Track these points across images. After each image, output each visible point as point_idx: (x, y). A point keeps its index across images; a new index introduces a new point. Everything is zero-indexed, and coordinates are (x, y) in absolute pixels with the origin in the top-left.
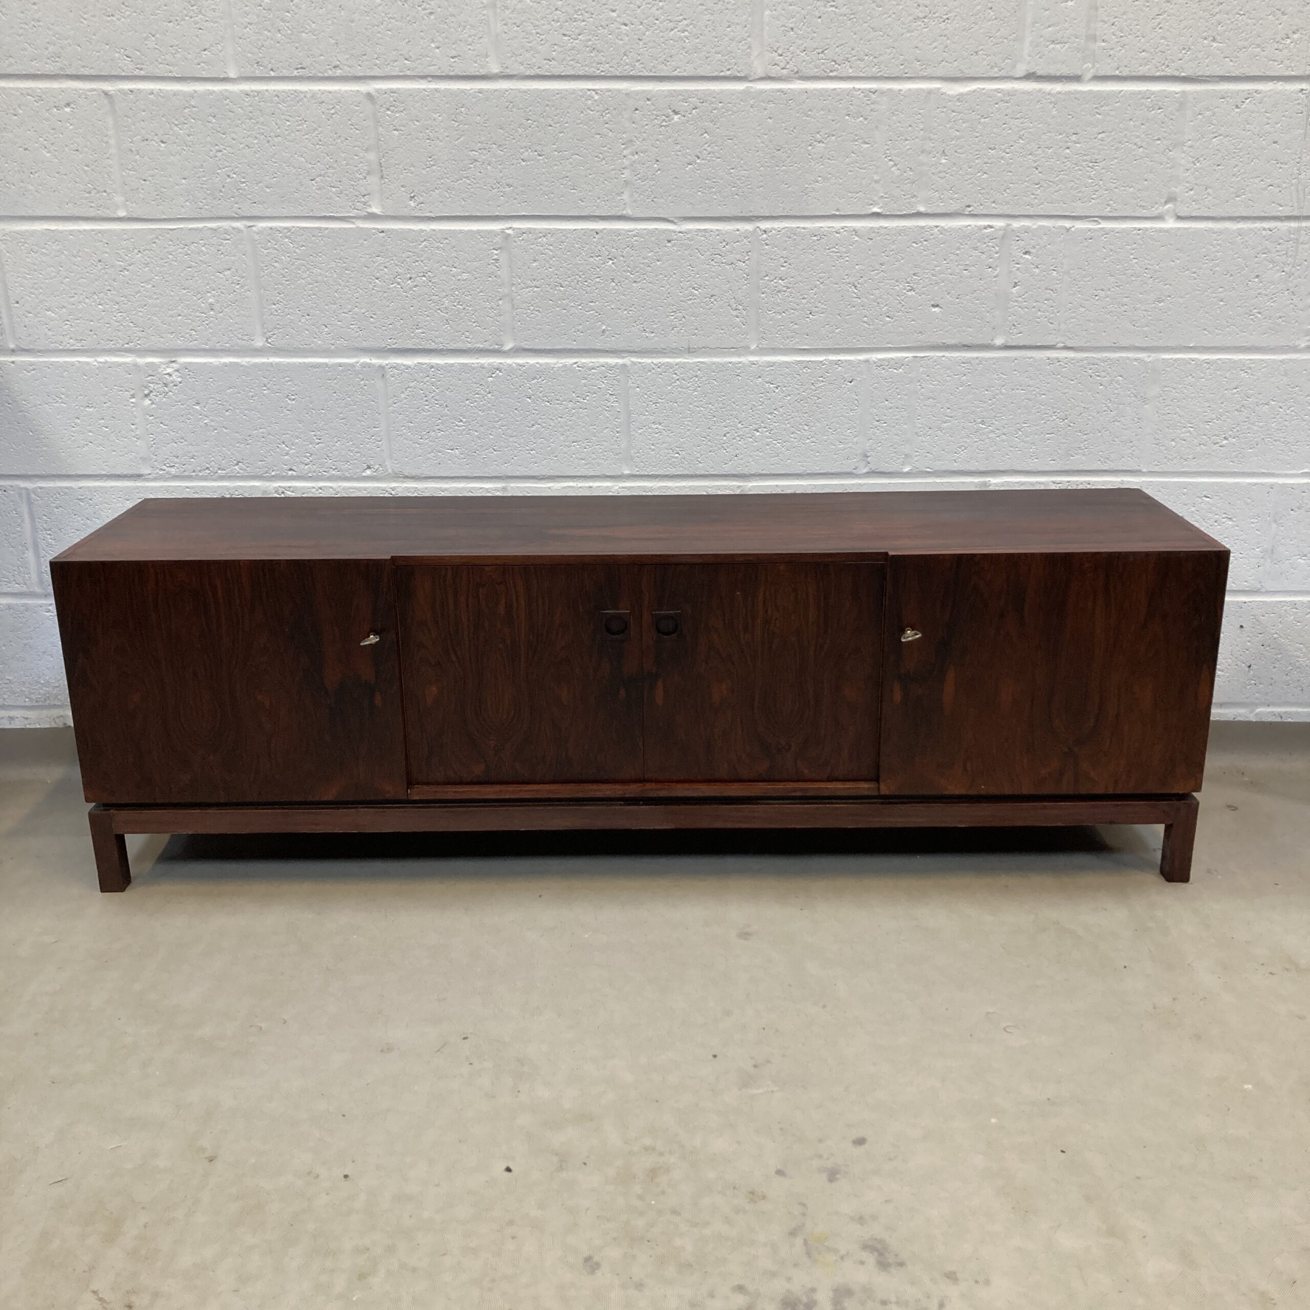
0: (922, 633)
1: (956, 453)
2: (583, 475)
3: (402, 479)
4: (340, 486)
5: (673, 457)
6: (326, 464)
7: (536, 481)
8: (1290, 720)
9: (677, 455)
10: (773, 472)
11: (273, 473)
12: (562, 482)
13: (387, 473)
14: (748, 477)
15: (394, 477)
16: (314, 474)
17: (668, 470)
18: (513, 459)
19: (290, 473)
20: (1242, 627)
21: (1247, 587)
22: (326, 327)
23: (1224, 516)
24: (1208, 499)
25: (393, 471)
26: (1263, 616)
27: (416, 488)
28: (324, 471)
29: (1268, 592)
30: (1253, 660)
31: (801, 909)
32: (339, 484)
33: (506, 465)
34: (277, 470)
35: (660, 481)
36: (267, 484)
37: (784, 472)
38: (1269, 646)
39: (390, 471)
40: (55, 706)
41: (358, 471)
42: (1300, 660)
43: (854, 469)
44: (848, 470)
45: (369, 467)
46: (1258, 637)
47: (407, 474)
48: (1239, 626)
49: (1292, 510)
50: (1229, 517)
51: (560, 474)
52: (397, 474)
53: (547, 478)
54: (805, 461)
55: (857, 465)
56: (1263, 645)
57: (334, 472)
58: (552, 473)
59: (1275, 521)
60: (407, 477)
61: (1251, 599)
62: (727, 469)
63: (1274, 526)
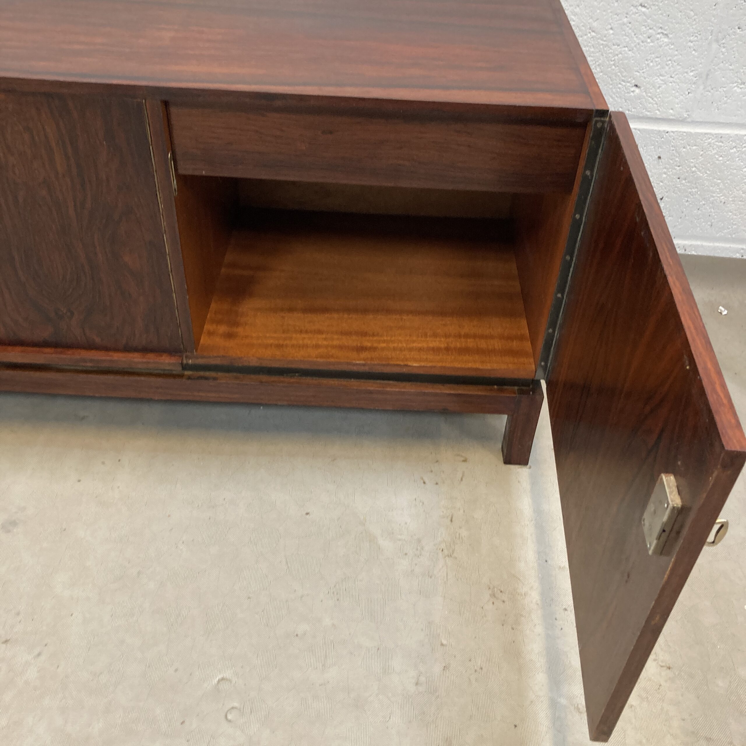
8: (694, 253)
20: (659, 158)
21: (672, 115)
23: (660, 31)
24: (644, 9)
26: (684, 148)
29: (694, 123)
30: (667, 192)
38: (685, 179)
42: (714, 195)
46: (675, 169)
48: (657, 157)
49: (739, 28)
50: (665, 32)
56: (679, 178)
59: (717, 41)
61: (674, 129)
63: (715, 46)
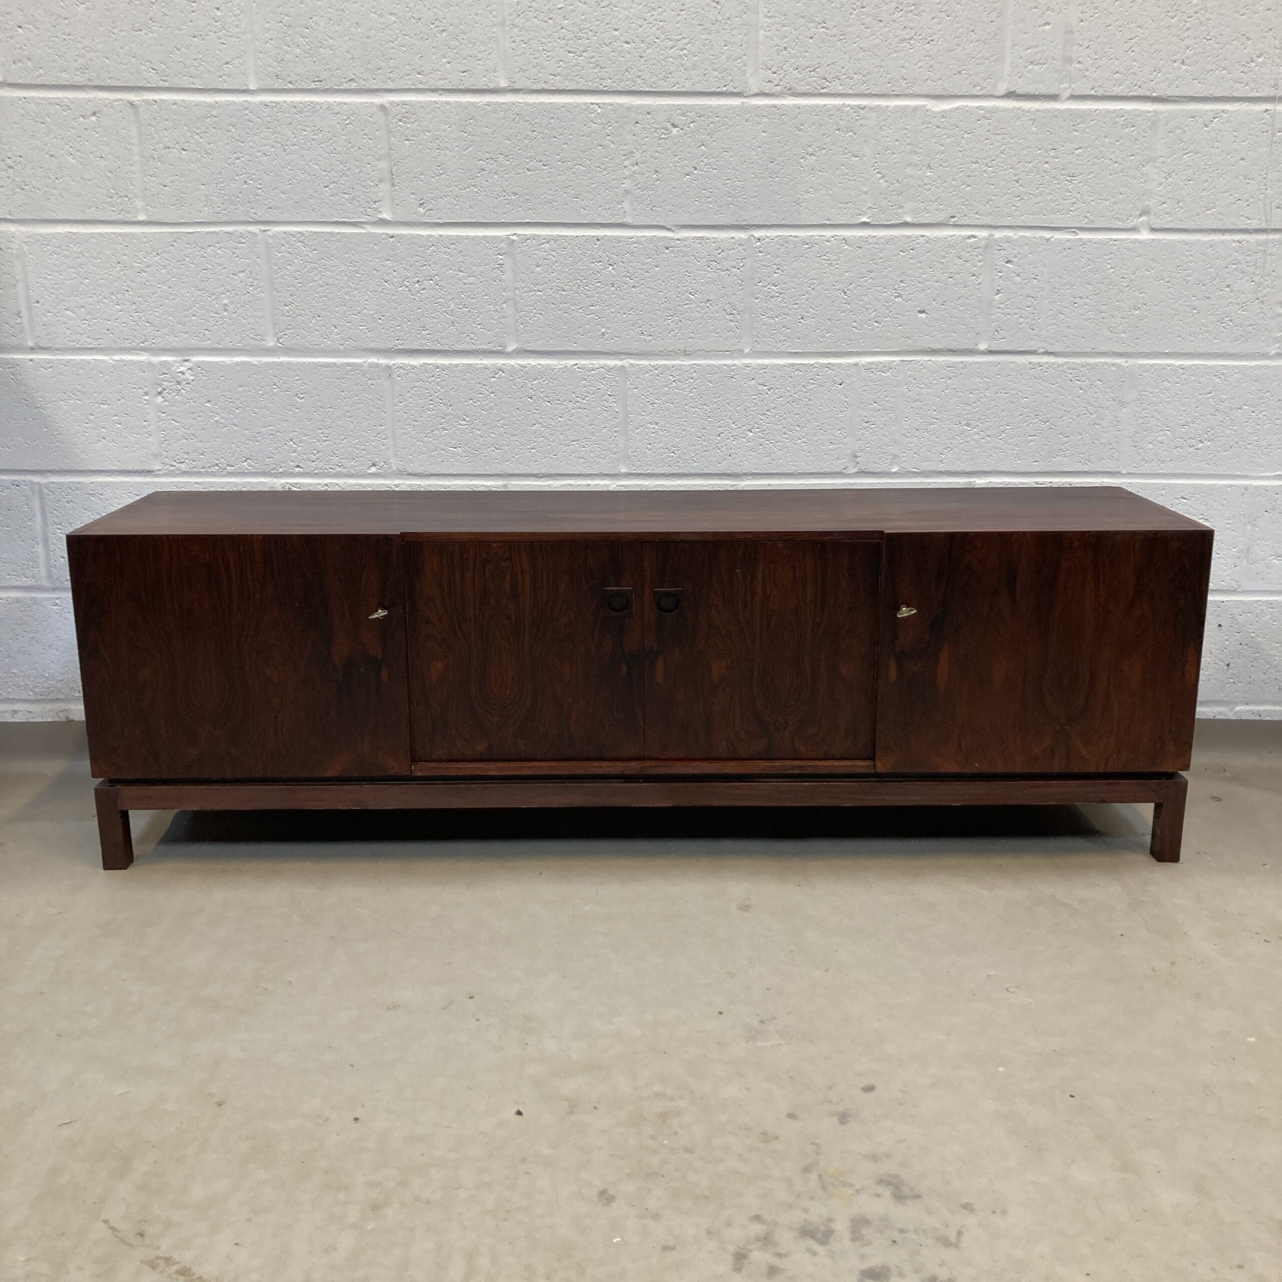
0: (917, 610)
1: (942, 454)
2: (583, 473)
3: (405, 476)
4: (345, 483)
5: (668, 456)
6: (333, 461)
7: (536, 479)
8: (1268, 718)
9: (673, 454)
10: (766, 472)
11: (280, 470)
12: (561, 480)
13: (391, 471)
14: (741, 476)
15: (398, 474)
16: (321, 471)
17: (664, 469)
18: (514, 457)
19: (297, 469)
20: (1220, 625)
21: (1225, 587)
22: (336, 328)
23: (1201, 517)
24: (1185, 501)
25: (397, 468)
26: (1240, 615)
27: (419, 485)
28: (330, 468)
29: (1244, 592)
30: (1232, 658)
31: (800, 886)
32: (345, 481)
33: (507, 463)
34: (284, 467)
35: (656, 479)
36: (275, 480)
37: (776, 472)
38: (1247, 645)
39: (394, 468)
40: (58, 700)
41: (364, 468)
42: (1277, 658)
43: (844, 469)
44: (838, 470)
45: (374, 465)
46: (1236, 636)
47: (410, 472)
48: (1217, 625)
49: (1266, 512)
50: (1206, 517)
51: (558, 472)
52: (401, 471)
53: (546, 476)
54: (796, 461)
55: (846, 465)
56: (1241, 644)
57: (340, 469)
58: (552, 471)
59: (1250, 522)
60: (410, 474)
61: (1228, 599)
62: (721, 468)
63: (1249, 527)
